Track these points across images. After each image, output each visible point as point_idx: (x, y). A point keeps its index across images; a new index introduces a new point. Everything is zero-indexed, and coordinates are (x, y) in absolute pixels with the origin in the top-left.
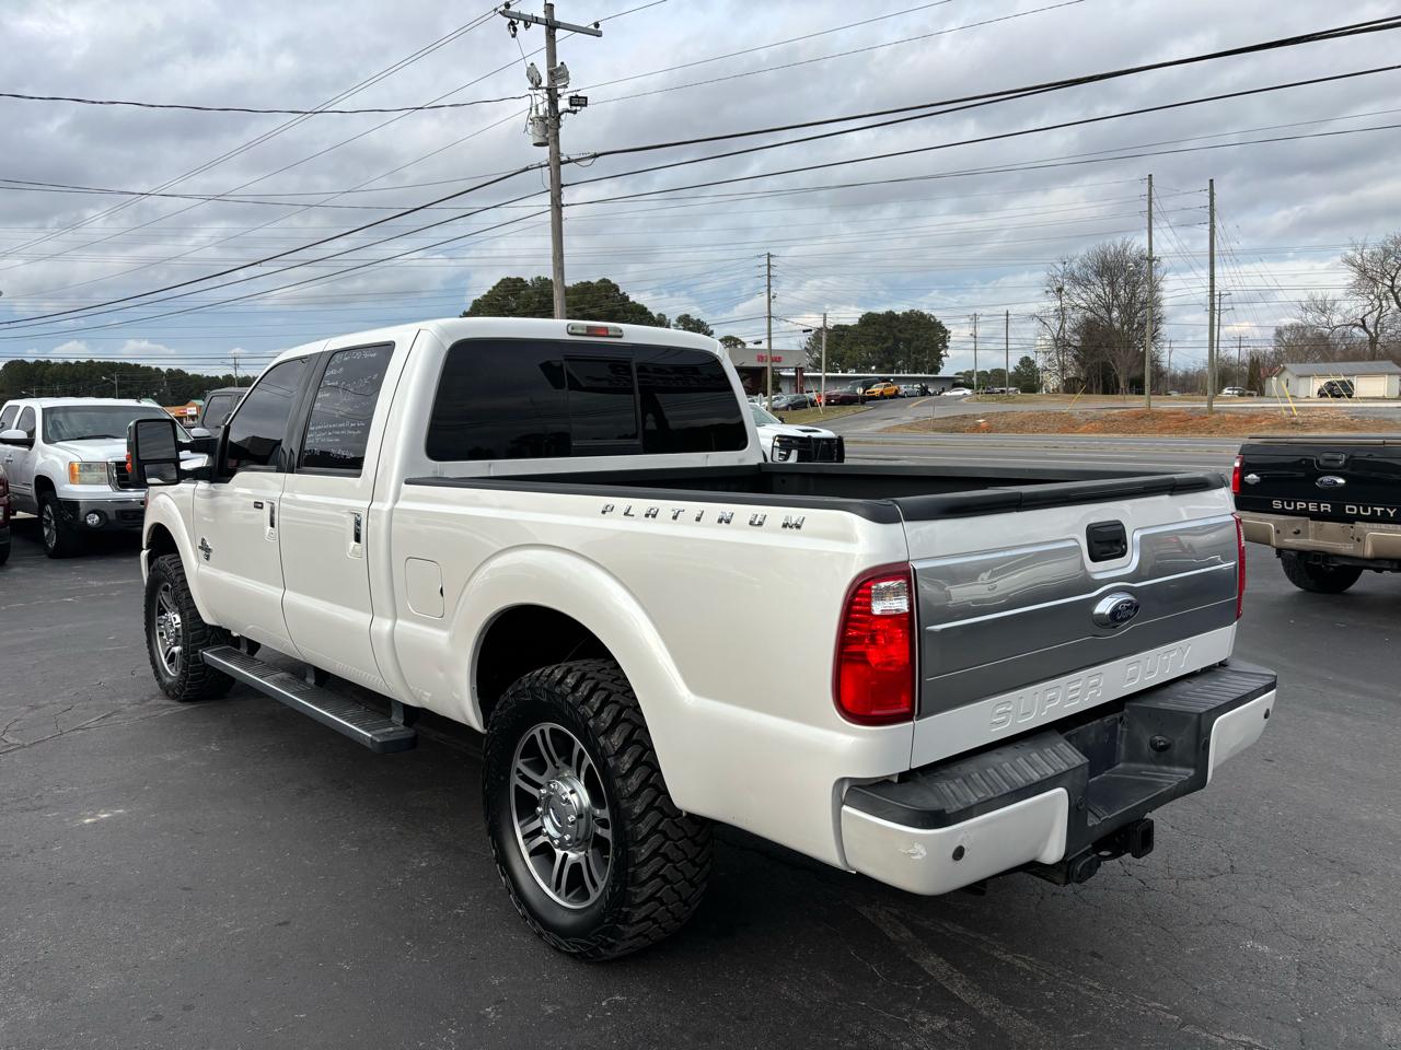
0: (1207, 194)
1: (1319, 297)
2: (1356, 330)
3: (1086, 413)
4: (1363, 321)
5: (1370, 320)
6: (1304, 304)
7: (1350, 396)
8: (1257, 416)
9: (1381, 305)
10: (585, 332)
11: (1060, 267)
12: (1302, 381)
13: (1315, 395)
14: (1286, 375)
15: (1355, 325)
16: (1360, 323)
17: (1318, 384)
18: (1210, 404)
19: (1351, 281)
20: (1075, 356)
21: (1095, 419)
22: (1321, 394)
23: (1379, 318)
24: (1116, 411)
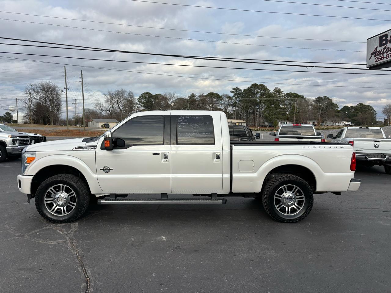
0: (81, 74)
1: (99, 103)
2: (107, 111)
3: (50, 130)
4: (109, 110)
5: (110, 110)
6: (96, 104)
7: (108, 127)
8: (96, 132)
9: (113, 107)
11: (30, 86)
12: (97, 123)
13: (101, 126)
14: (93, 122)
15: (107, 110)
16: (108, 110)
17: (101, 124)
18: (84, 128)
19: (106, 100)
20: (34, 113)
21: (53, 132)
22: (102, 127)
23: (112, 109)
24: (59, 130)
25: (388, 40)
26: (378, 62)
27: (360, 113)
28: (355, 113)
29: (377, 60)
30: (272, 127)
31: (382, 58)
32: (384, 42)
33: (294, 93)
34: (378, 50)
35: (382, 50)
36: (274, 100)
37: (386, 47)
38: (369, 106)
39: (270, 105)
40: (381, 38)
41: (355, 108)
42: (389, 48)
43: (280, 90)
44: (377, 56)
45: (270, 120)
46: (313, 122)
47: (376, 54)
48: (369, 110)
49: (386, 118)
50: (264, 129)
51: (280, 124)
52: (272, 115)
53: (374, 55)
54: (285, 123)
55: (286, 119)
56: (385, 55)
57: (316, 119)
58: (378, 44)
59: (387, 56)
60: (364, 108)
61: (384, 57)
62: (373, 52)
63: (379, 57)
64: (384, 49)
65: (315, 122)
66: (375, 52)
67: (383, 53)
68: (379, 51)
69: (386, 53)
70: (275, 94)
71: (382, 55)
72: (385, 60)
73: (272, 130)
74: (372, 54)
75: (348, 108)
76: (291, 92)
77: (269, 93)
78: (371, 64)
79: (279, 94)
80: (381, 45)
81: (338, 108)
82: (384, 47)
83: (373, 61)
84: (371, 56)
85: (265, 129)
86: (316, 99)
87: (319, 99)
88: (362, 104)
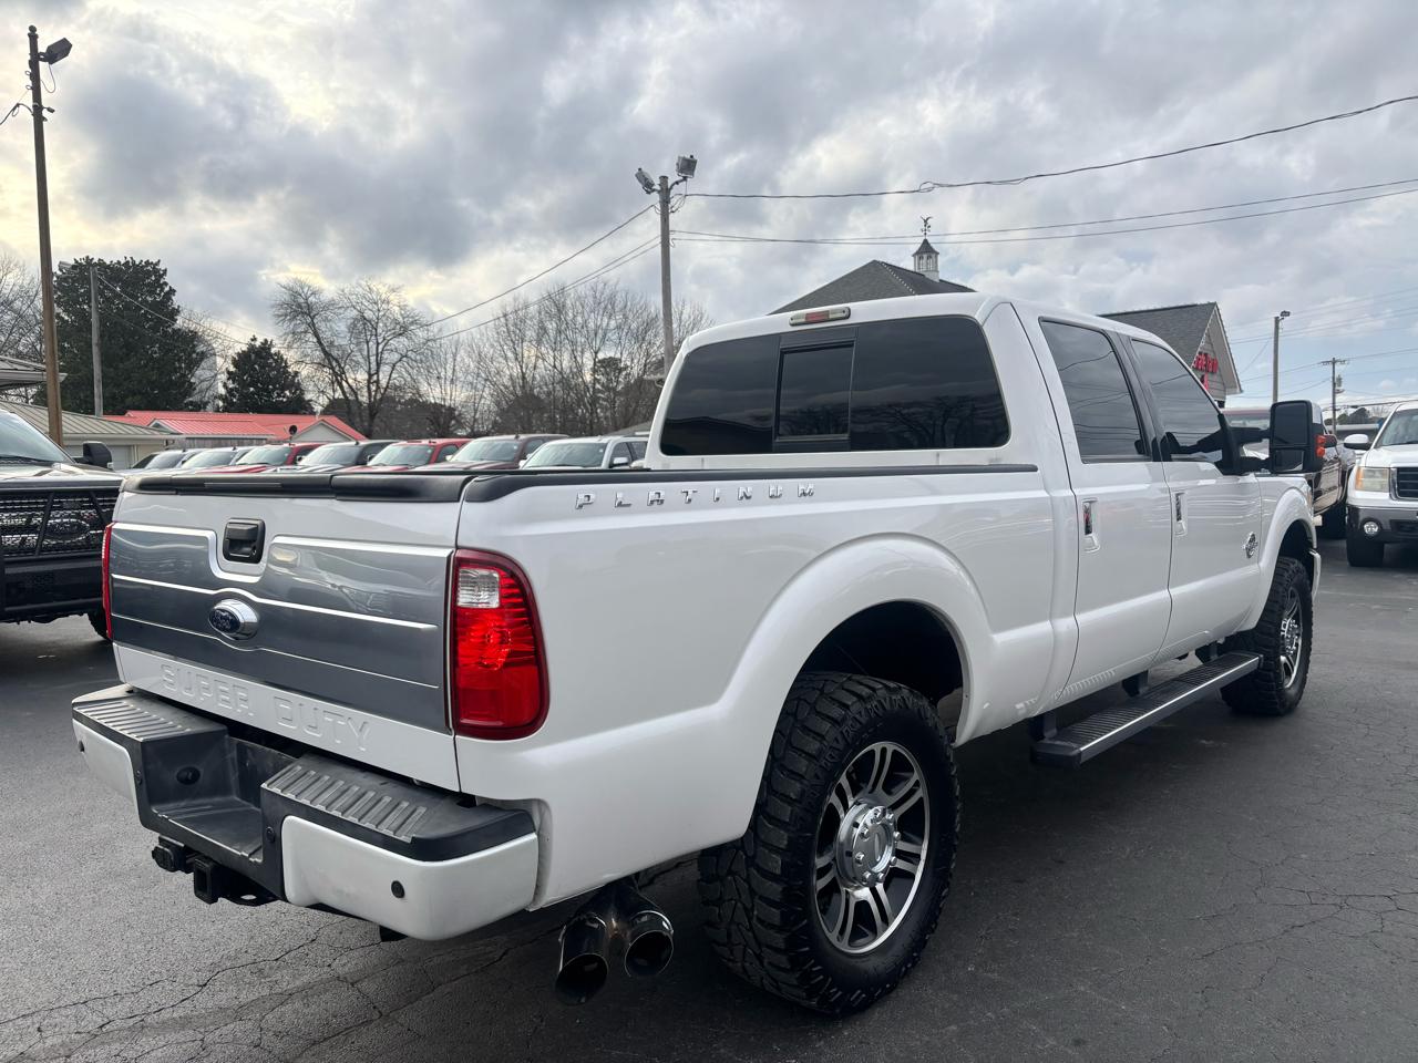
10: (803, 320)
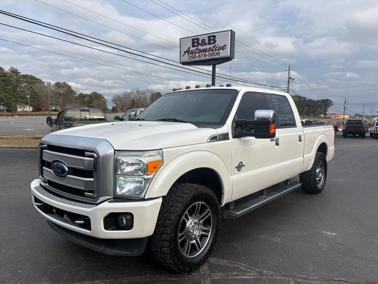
25: (199, 43)
26: (191, 60)
27: (95, 101)
28: (91, 100)
29: (190, 58)
30: (10, 111)
31: (194, 57)
32: (196, 44)
33: (31, 76)
34: (190, 50)
35: (194, 50)
36: (11, 81)
37: (198, 48)
38: (101, 94)
39: (6, 87)
40: (193, 40)
41: (90, 96)
42: (200, 49)
43: (16, 70)
44: (190, 55)
45: (8, 103)
46: (55, 107)
47: (189, 53)
48: (101, 98)
49: (115, 105)
50: (3, 114)
51: (19, 108)
52: (10, 98)
53: (187, 53)
54: (24, 107)
55: (27, 103)
56: (197, 55)
57: (57, 105)
58: (190, 44)
59: (199, 56)
60: (98, 97)
61: (196, 56)
62: (186, 50)
63: (192, 56)
64: (196, 50)
65: (58, 107)
66: (188, 50)
67: (195, 53)
68: (192, 51)
69: (198, 53)
70: (11, 74)
71: (194, 54)
72: (197, 59)
73: (13, 115)
74: (185, 52)
75: (83, 96)
76: (27, 74)
77: (4, 73)
78: (184, 61)
79: (17, 75)
80: (193, 46)
81: (76, 94)
82: (196, 48)
83: (186, 58)
84: (184, 53)
85: (5, 114)
86: (55, 84)
87: (58, 85)
88: (96, 93)
